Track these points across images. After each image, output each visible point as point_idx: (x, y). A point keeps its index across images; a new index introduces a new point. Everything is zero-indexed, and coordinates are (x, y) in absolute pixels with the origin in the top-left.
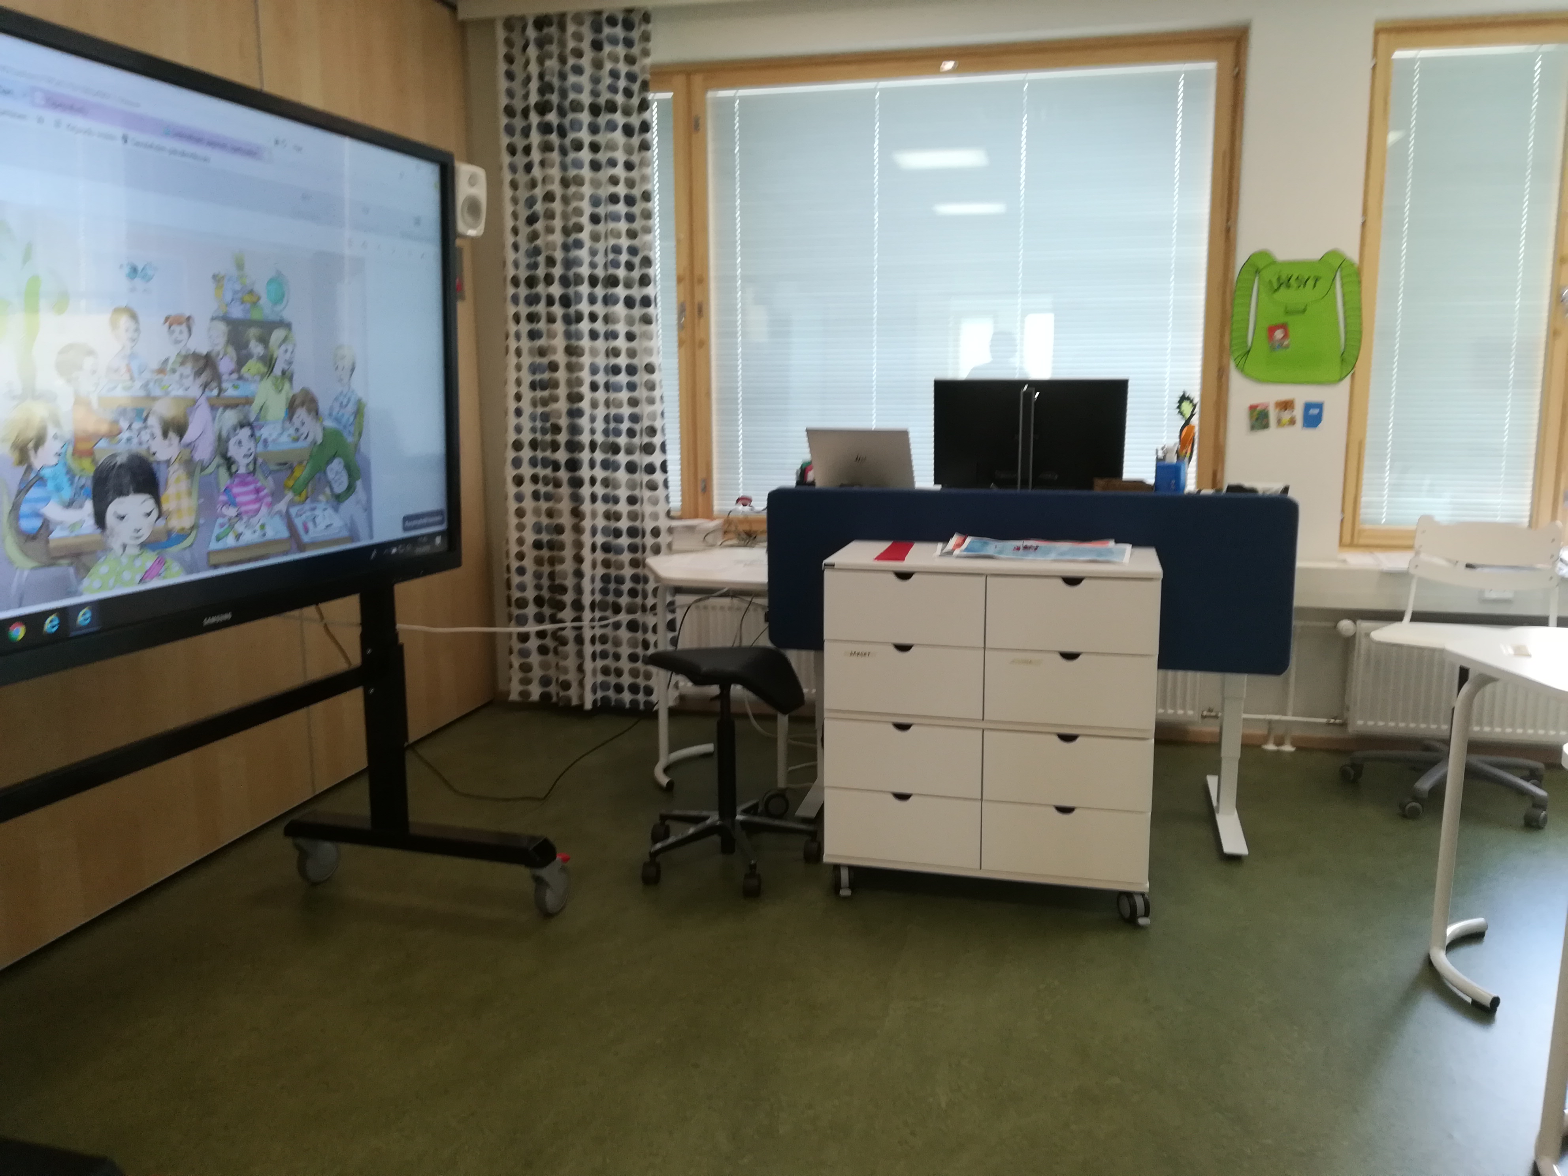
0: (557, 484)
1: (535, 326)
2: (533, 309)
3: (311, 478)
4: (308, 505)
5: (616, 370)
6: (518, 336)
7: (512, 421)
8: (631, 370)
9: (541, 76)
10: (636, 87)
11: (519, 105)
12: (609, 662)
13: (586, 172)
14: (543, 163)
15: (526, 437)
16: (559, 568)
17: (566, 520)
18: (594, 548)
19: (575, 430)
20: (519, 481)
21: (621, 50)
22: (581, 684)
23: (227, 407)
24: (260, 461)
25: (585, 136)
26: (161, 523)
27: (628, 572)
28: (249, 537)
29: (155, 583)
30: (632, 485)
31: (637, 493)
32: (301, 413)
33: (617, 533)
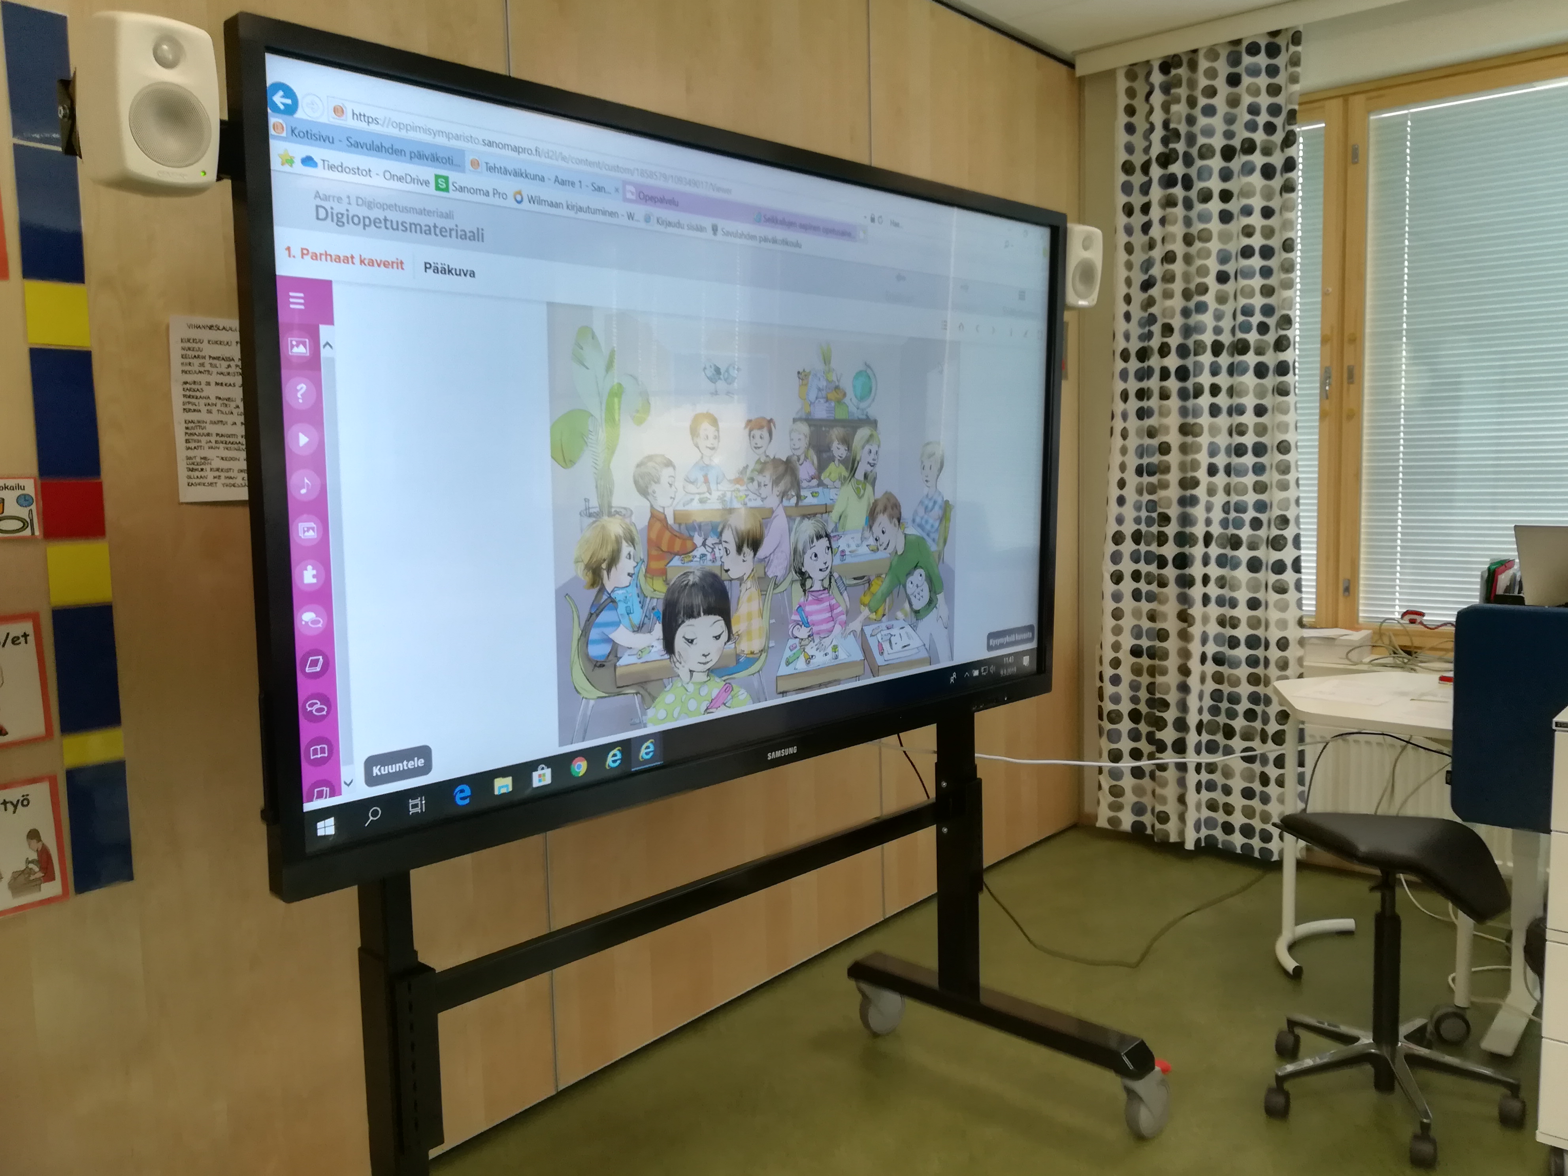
0: (1163, 584)
1: (1145, 404)
2: (1145, 384)
3: (889, 593)
4: (885, 622)
5: (1240, 450)
6: (1125, 416)
7: (1114, 509)
8: (1260, 450)
9: (1166, 125)
10: (1279, 121)
11: (1138, 159)
12: (1218, 796)
13: (1215, 225)
14: (1163, 221)
15: (1128, 528)
16: (1159, 679)
17: (1172, 625)
18: (1203, 659)
19: (1186, 520)
20: (1117, 578)
21: (1263, 81)
22: (1182, 818)
23: (804, 516)
24: (836, 575)
25: (1215, 185)
26: (731, 645)
27: (1245, 689)
28: (820, 660)
29: (722, 713)
30: (1254, 586)
31: (1260, 596)
32: (883, 520)
33: (1233, 643)
